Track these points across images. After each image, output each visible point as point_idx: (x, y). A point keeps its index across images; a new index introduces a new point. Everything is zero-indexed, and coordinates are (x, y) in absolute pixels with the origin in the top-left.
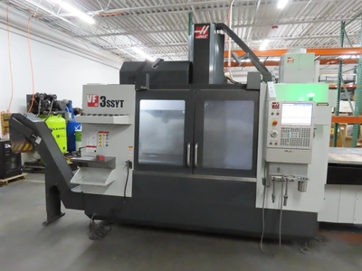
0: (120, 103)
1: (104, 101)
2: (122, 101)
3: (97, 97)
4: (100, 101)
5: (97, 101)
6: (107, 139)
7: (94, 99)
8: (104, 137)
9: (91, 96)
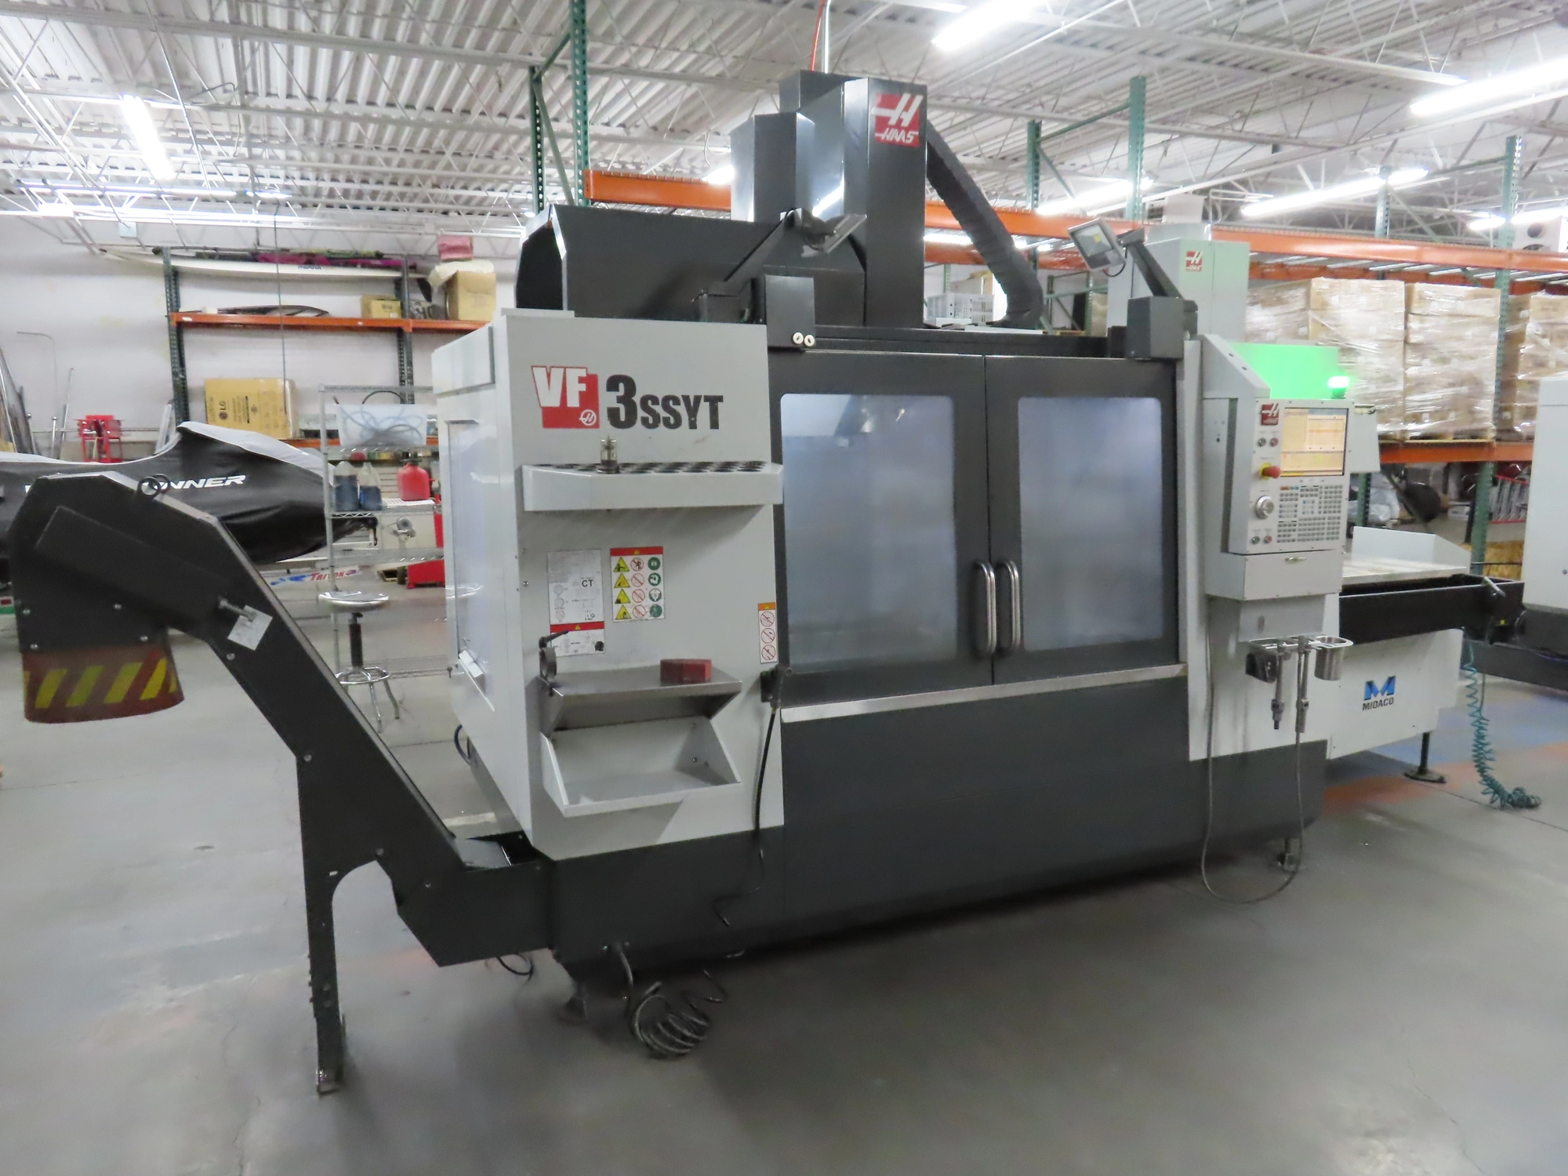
0: (704, 408)
1: (627, 400)
2: (714, 401)
3: (590, 381)
4: (608, 399)
5: (589, 399)
6: (656, 580)
7: (575, 390)
8: (637, 571)
9: (557, 374)
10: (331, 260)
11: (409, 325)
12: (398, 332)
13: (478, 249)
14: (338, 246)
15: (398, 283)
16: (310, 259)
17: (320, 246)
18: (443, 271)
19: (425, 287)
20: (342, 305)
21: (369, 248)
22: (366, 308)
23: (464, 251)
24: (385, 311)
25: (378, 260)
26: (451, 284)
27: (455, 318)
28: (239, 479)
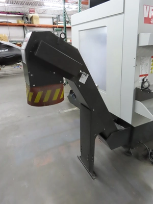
7: (151, 13)
9: (148, 7)
10: (12, 13)
11: (26, 25)
12: (23, 26)
13: (36, 11)
14: (12, 11)
15: (22, 17)
16: (8, 13)
17: (9, 10)
18: (31, 15)
19: (27, 18)
20: (14, 21)
21: (17, 11)
22: (18, 22)
23: (33, 11)
24: (21, 22)
25: (19, 13)
26: (32, 17)
27: (33, 23)
28: (7, 50)
